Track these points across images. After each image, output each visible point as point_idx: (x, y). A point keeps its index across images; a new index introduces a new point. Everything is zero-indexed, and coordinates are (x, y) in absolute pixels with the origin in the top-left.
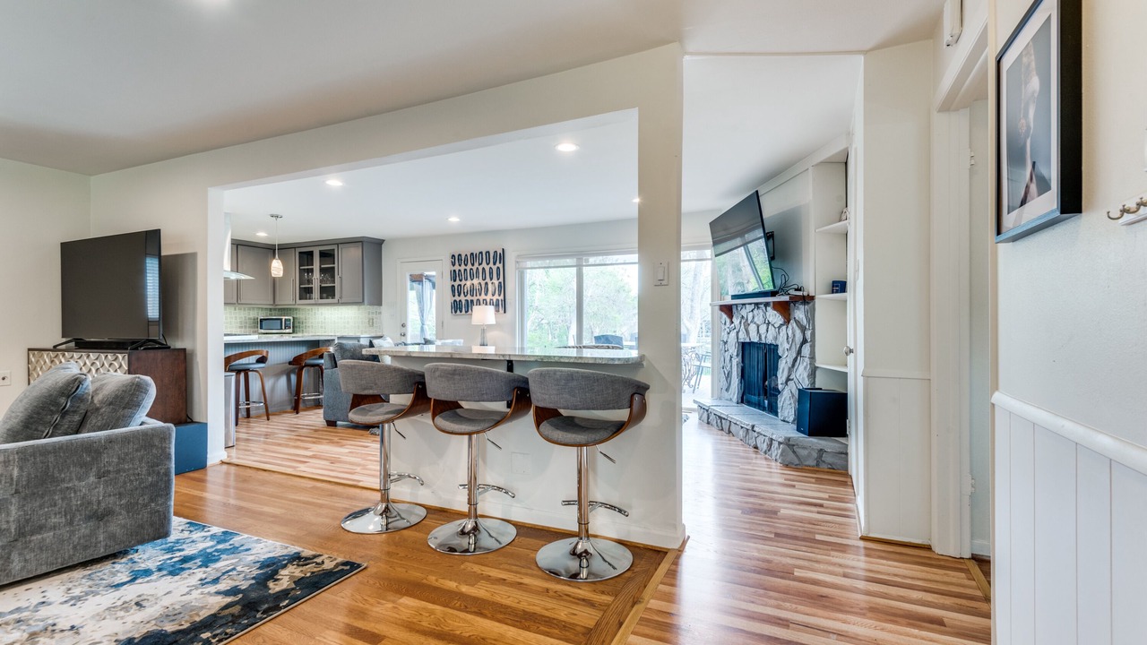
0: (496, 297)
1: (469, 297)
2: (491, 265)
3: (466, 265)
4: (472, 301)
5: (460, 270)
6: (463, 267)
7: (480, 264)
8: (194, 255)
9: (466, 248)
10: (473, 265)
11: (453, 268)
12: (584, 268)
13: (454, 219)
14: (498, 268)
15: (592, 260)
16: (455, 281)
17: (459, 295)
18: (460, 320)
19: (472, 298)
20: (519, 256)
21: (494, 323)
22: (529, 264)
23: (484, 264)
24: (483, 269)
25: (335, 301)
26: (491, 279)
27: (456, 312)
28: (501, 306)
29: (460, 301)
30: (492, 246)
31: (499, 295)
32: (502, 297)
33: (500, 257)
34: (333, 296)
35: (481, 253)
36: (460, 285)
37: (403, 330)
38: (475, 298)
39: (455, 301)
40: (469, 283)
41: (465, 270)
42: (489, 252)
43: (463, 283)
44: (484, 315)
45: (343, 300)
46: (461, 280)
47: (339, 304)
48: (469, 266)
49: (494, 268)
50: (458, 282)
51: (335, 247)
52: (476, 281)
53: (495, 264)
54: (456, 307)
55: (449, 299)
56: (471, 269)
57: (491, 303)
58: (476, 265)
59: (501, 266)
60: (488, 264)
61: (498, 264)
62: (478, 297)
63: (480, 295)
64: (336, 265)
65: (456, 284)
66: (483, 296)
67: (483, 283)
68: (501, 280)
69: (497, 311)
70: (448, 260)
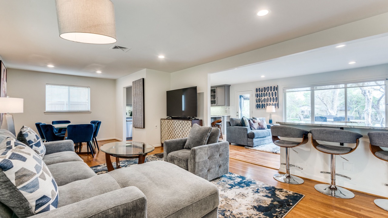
0: (275, 102)
1: (263, 103)
2: (273, 91)
3: (262, 92)
4: (264, 104)
5: (259, 94)
6: (261, 93)
7: (268, 91)
8: (203, 93)
9: (262, 86)
10: (265, 92)
11: (256, 93)
12: (315, 91)
13: (263, 76)
14: (275, 92)
15: (318, 87)
16: (257, 97)
17: (259, 102)
18: (260, 111)
19: (264, 103)
20: (284, 88)
21: (275, 112)
22: (287, 90)
23: (270, 91)
24: (269, 93)
25: (216, 105)
26: (272, 96)
27: (258, 108)
28: (277, 105)
29: (260, 104)
30: (273, 85)
31: (276, 102)
32: (277, 102)
33: (276, 88)
34: (215, 103)
35: (268, 87)
36: (260, 99)
37: (237, 114)
38: (265, 103)
39: (257, 104)
40: (263, 98)
41: (262, 93)
42: (271, 87)
43: (261, 98)
44: (271, 109)
45: (218, 105)
46: (260, 97)
47: (217, 106)
48: (263, 92)
49: (274, 92)
50: (259, 98)
51: (216, 88)
52: (266, 97)
53: (274, 91)
54: (258, 106)
55: (255, 104)
56: (264, 93)
57: (272, 105)
58: (266, 91)
59: (277, 92)
60: (271, 91)
61: (275, 91)
62: (267, 103)
63: (268, 102)
64: (216, 94)
65: (258, 98)
66: (269, 102)
67: (269, 98)
68: (277, 96)
69: (275, 107)
70: (255, 90)
